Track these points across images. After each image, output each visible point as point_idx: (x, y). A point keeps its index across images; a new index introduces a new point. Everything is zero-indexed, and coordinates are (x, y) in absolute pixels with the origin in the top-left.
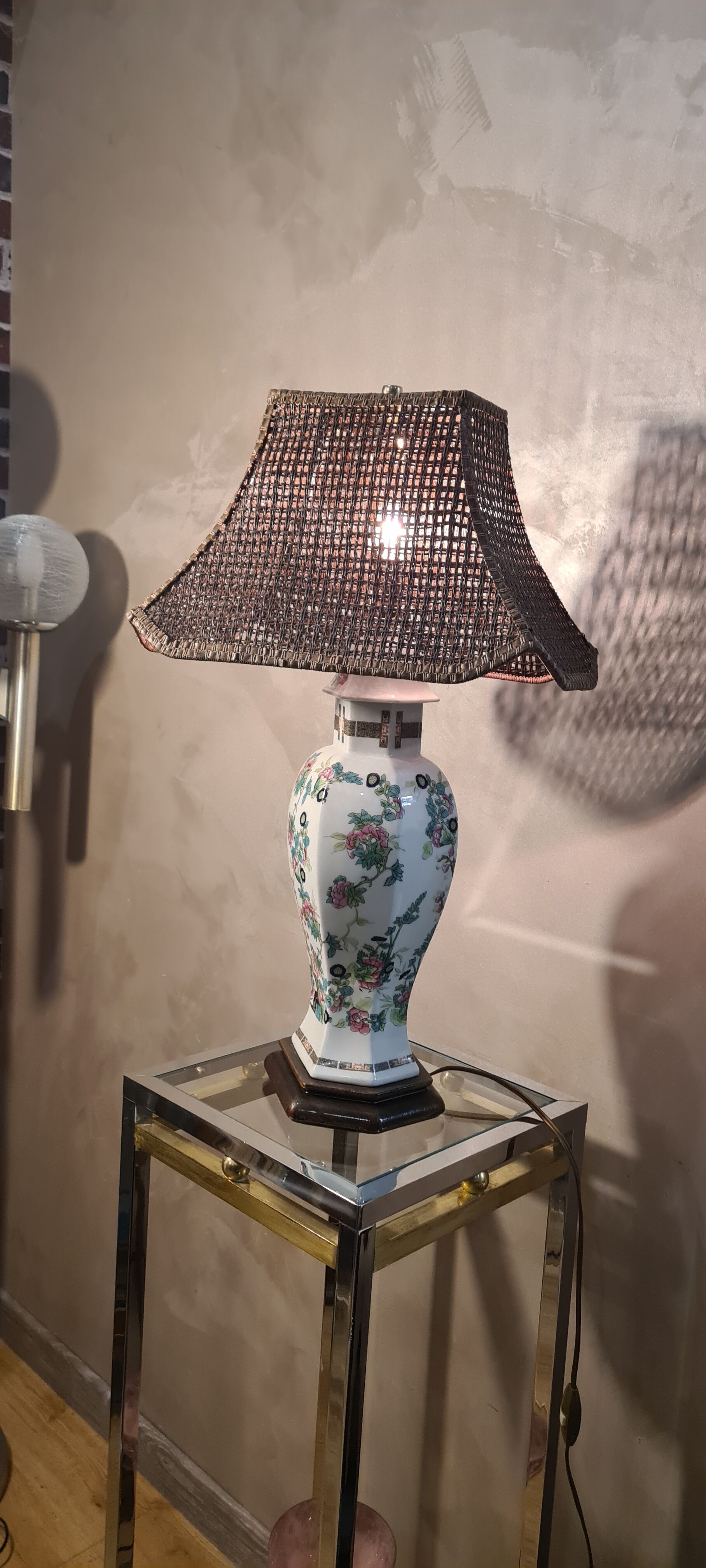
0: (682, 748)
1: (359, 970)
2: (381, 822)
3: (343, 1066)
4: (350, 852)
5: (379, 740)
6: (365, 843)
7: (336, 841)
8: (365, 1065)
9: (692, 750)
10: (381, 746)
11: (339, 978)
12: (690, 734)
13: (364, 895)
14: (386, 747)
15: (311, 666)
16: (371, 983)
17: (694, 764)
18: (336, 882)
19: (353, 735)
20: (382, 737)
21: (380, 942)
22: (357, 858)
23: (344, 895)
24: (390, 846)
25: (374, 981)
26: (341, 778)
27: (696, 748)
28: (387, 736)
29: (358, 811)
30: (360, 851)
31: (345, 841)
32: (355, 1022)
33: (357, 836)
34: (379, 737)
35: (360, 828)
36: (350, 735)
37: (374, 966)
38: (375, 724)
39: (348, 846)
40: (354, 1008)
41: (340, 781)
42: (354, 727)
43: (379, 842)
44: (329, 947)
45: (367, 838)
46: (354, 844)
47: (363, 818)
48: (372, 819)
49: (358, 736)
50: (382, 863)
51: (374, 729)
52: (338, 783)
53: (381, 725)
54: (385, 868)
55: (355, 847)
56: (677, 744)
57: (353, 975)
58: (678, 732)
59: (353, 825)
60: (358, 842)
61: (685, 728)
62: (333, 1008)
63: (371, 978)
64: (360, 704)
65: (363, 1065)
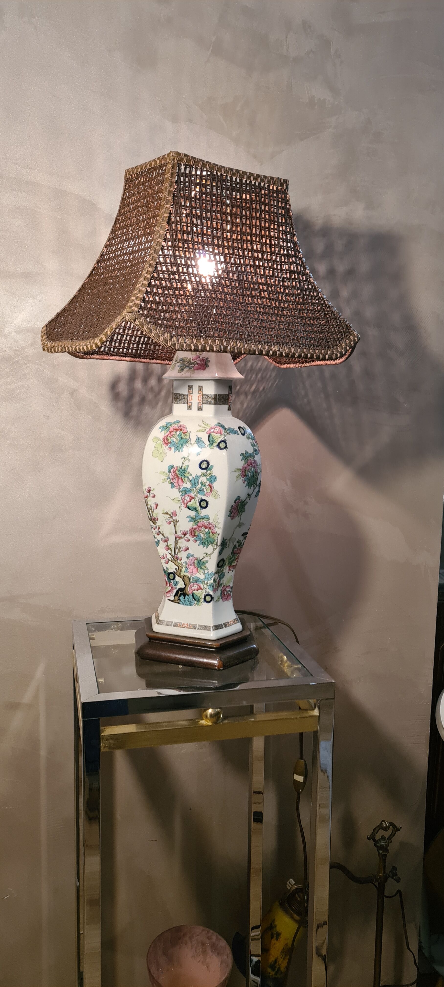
0: (245, 406)
1: (231, 558)
2: (254, 457)
3: (226, 625)
4: (243, 479)
5: (227, 405)
6: (249, 472)
7: (237, 474)
8: (234, 620)
9: (251, 406)
10: (228, 410)
11: (220, 569)
12: (249, 397)
13: (246, 507)
14: (230, 410)
15: (264, 353)
16: (233, 566)
17: (253, 413)
18: (235, 502)
19: (216, 404)
20: (229, 404)
21: (245, 536)
22: (246, 482)
23: (237, 509)
24: (259, 471)
25: (235, 564)
26: (228, 432)
27: (253, 405)
28: (231, 403)
29: (244, 452)
30: (248, 477)
31: (241, 473)
32: (224, 595)
33: (246, 467)
34: (228, 404)
35: (246, 462)
36: (214, 404)
37: (238, 553)
38: (225, 395)
39: (242, 476)
40: (224, 586)
41: (229, 434)
42: (216, 398)
43: (255, 469)
44: (221, 548)
45: (250, 468)
46: (245, 473)
47: (247, 455)
48: (250, 456)
49: (218, 404)
50: (256, 483)
51: (225, 399)
52: (228, 435)
53: (228, 395)
54: (257, 486)
55: (245, 475)
56: (242, 403)
57: (227, 564)
58: (242, 397)
59: (243, 461)
60: (246, 471)
61: (246, 394)
62: (215, 590)
63: (235, 562)
64: (219, 382)
65: (233, 620)
